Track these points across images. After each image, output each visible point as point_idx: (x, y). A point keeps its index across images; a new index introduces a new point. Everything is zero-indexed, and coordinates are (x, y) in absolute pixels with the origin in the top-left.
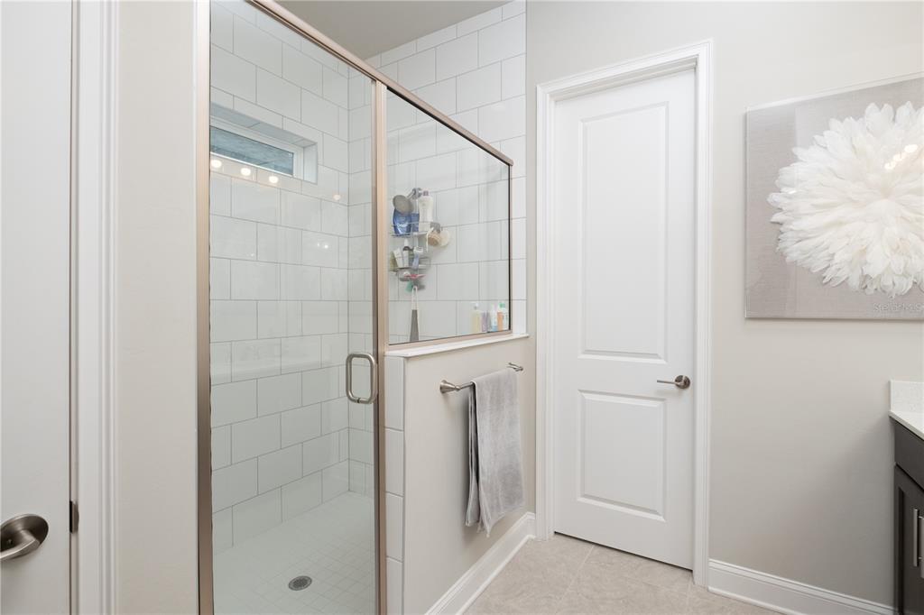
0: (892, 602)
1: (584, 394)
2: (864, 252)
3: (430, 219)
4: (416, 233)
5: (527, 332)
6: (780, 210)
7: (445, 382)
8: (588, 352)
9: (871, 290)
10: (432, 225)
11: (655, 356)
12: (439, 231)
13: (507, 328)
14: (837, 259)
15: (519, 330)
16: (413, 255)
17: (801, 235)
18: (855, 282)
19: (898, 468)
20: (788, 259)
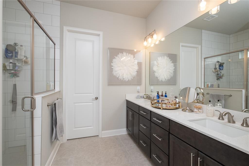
0: (126, 127)
1: (75, 104)
2: (123, 74)
3: (23, 54)
4: (17, 58)
5: (60, 90)
6: (113, 66)
7: (48, 103)
8: (76, 94)
9: (124, 81)
10: (25, 57)
11: (91, 93)
12: (27, 59)
13: (54, 89)
14: (120, 75)
15: (57, 89)
16: (16, 65)
17: (116, 71)
18: (122, 79)
19: (127, 107)
20: (114, 75)
